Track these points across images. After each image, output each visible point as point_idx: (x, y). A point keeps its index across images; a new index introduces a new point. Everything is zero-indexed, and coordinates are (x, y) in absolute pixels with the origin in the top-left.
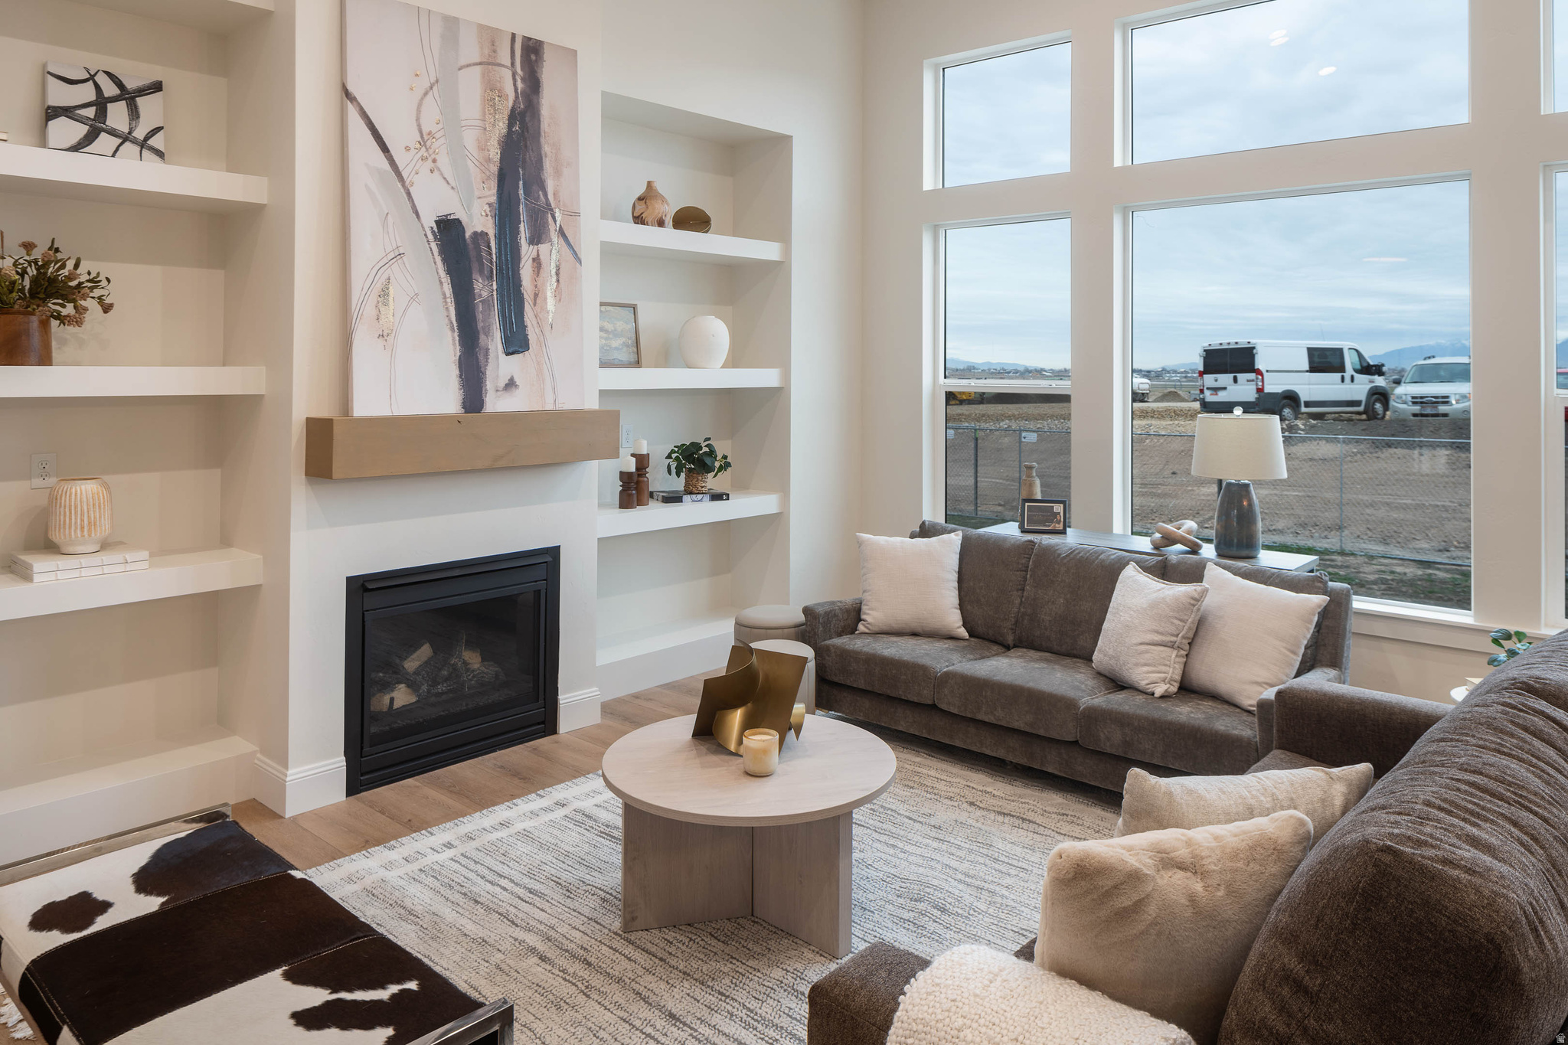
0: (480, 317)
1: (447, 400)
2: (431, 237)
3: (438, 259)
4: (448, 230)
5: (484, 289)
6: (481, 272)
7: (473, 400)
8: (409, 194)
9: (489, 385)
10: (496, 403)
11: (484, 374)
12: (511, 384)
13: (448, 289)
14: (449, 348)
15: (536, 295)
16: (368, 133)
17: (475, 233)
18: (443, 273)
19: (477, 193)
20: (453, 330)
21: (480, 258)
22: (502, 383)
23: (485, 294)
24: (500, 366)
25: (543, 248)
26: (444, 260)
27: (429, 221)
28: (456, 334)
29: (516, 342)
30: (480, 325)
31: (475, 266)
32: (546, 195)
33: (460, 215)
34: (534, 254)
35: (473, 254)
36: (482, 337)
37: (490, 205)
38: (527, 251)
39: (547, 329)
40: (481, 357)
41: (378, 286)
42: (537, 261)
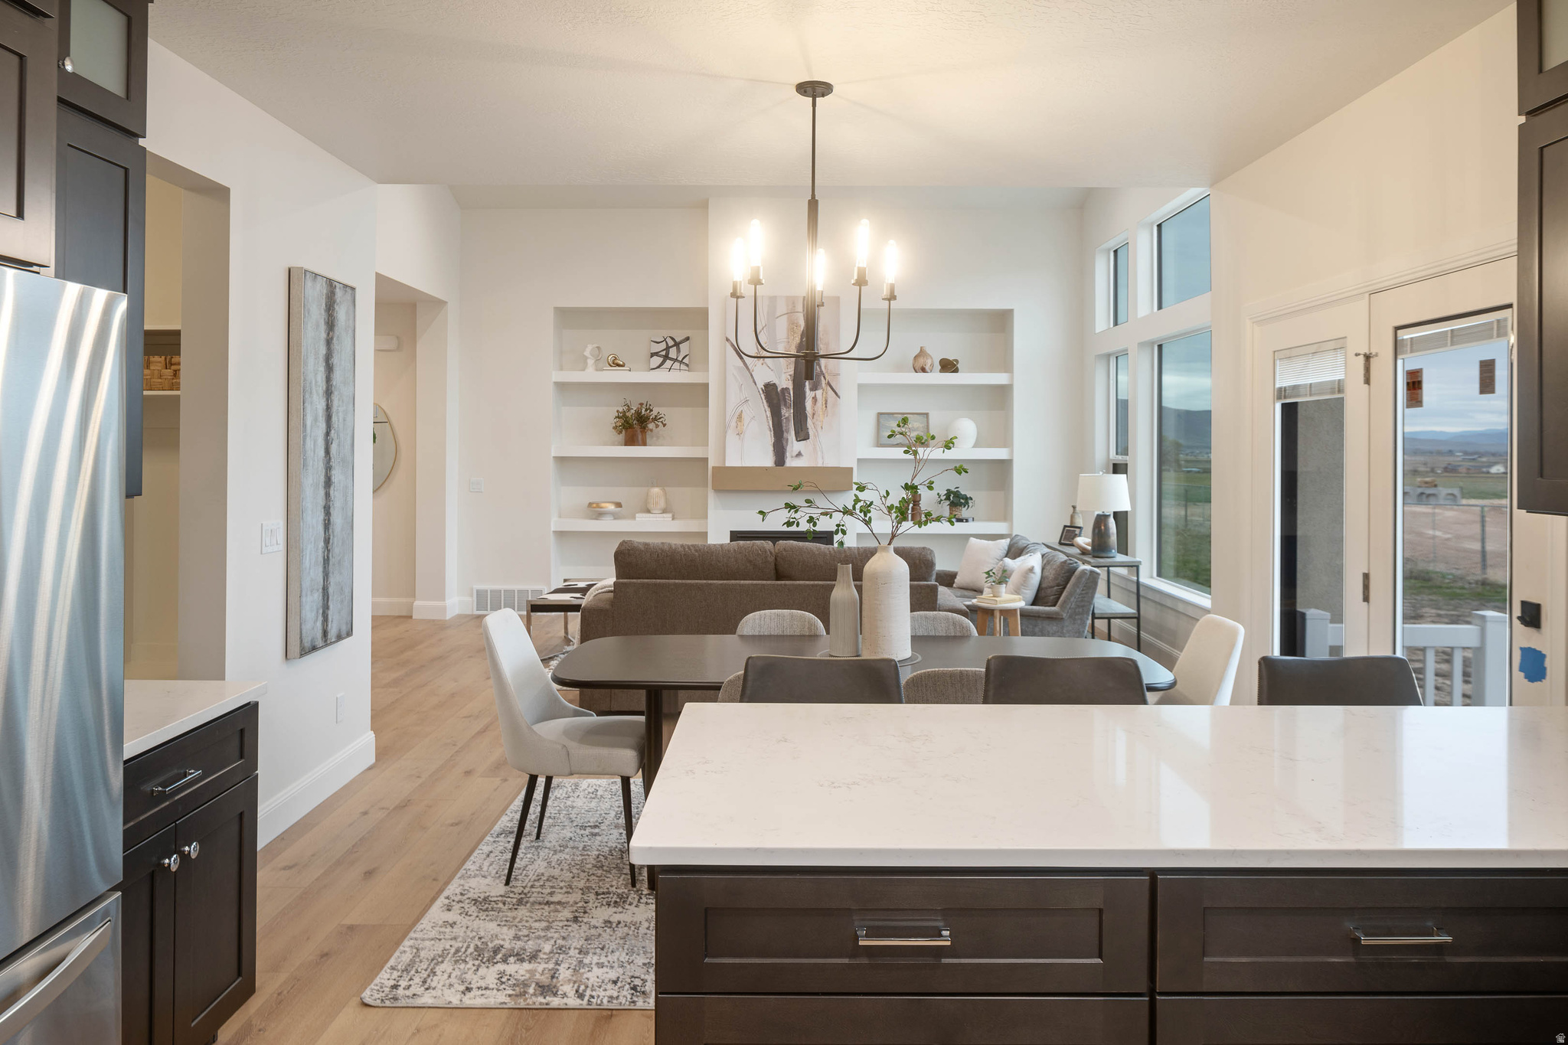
0: (784, 425)
1: (767, 460)
2: (761, 392)
3: (765, 401)
4: (770, 390)
5: (787, 413)
6: (785, 405)
7: (780, 459)
8: (752, 375)
9: (788, 454)
10: (791, 462)
11: (786, 450)
12: (799, 454)
13: (769, 414)
14: (769, 439)
15: (814, 414)
16: (735, 352)
17: (783, 389)
18: (766, 407)
19: (784, 371)
20: (771, 431)
21: (785, 400)
22: (795, 454)
23: (787, 415)
24: (793, 446)
25: (819, 393)
26: (767, 402)
27: (761, 385)
28: (772, 433)
29: (802, 434)
30: (784, 428)
31: (782, 403)
32: (820, 367)
33: (776, 381)
34: (813, 395)
35: (781, 398)
36: (785, 434)
37: (790, 375)
38: (809, 394)
39: (819, 429)
40: (784, 443)
41: (738, 414)
42: (815, 399)
